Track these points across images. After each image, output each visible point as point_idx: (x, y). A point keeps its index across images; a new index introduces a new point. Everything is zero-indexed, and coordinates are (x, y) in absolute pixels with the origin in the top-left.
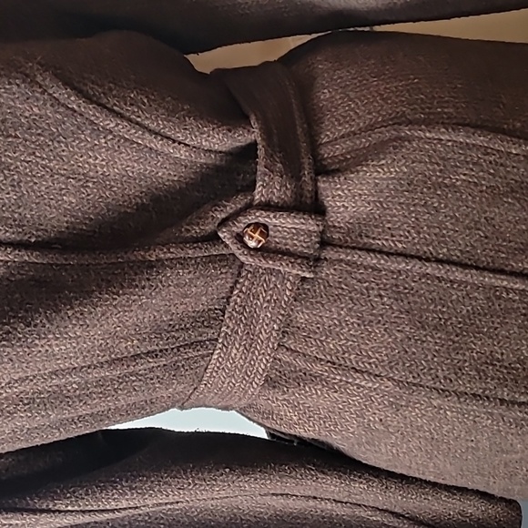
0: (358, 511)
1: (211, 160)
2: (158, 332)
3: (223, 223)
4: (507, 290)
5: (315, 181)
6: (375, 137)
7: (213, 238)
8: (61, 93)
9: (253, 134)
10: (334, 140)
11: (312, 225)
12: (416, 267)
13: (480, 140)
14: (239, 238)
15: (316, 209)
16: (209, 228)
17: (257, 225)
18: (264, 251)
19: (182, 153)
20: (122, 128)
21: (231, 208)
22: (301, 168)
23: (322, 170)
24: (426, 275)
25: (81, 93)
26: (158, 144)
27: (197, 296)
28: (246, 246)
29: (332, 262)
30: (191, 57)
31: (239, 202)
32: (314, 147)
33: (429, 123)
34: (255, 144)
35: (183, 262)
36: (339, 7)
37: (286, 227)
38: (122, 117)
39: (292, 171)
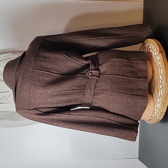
0: (111, 121)
1: (84, 65)
2: (78, 86)
3: (86, 72)
4: (125, 78)
5: (98, 67)
6: (105, 60)
7: (85, 74)
8: (65, 55)
9: (90, 62)
10: (100, 62)
11: (98, 72)
12: (112, 76)
13: (119, 59)
14: (88, 74)
15: (99, 70)
16: (84, 73)
17: (90, 72)
18: (92, 76)
19: (80, 64)
20: (72, 60)
21: (87, 70)
22: (96, 65)
23: (99, 65)
24: (113, 77)
25: (67, 56)
26: (77, 62)
27: (83, 82)
28: (89, 75)
29: (101, 77)
30: (82, 56)
31: (88, 69)
32: (98, 63)
33: (113, 58)
34: (90, 63)
35: (81, 76)
36: (101, 46)
37: (94, 72)
38: (70, 57)
39: (95, 65)
